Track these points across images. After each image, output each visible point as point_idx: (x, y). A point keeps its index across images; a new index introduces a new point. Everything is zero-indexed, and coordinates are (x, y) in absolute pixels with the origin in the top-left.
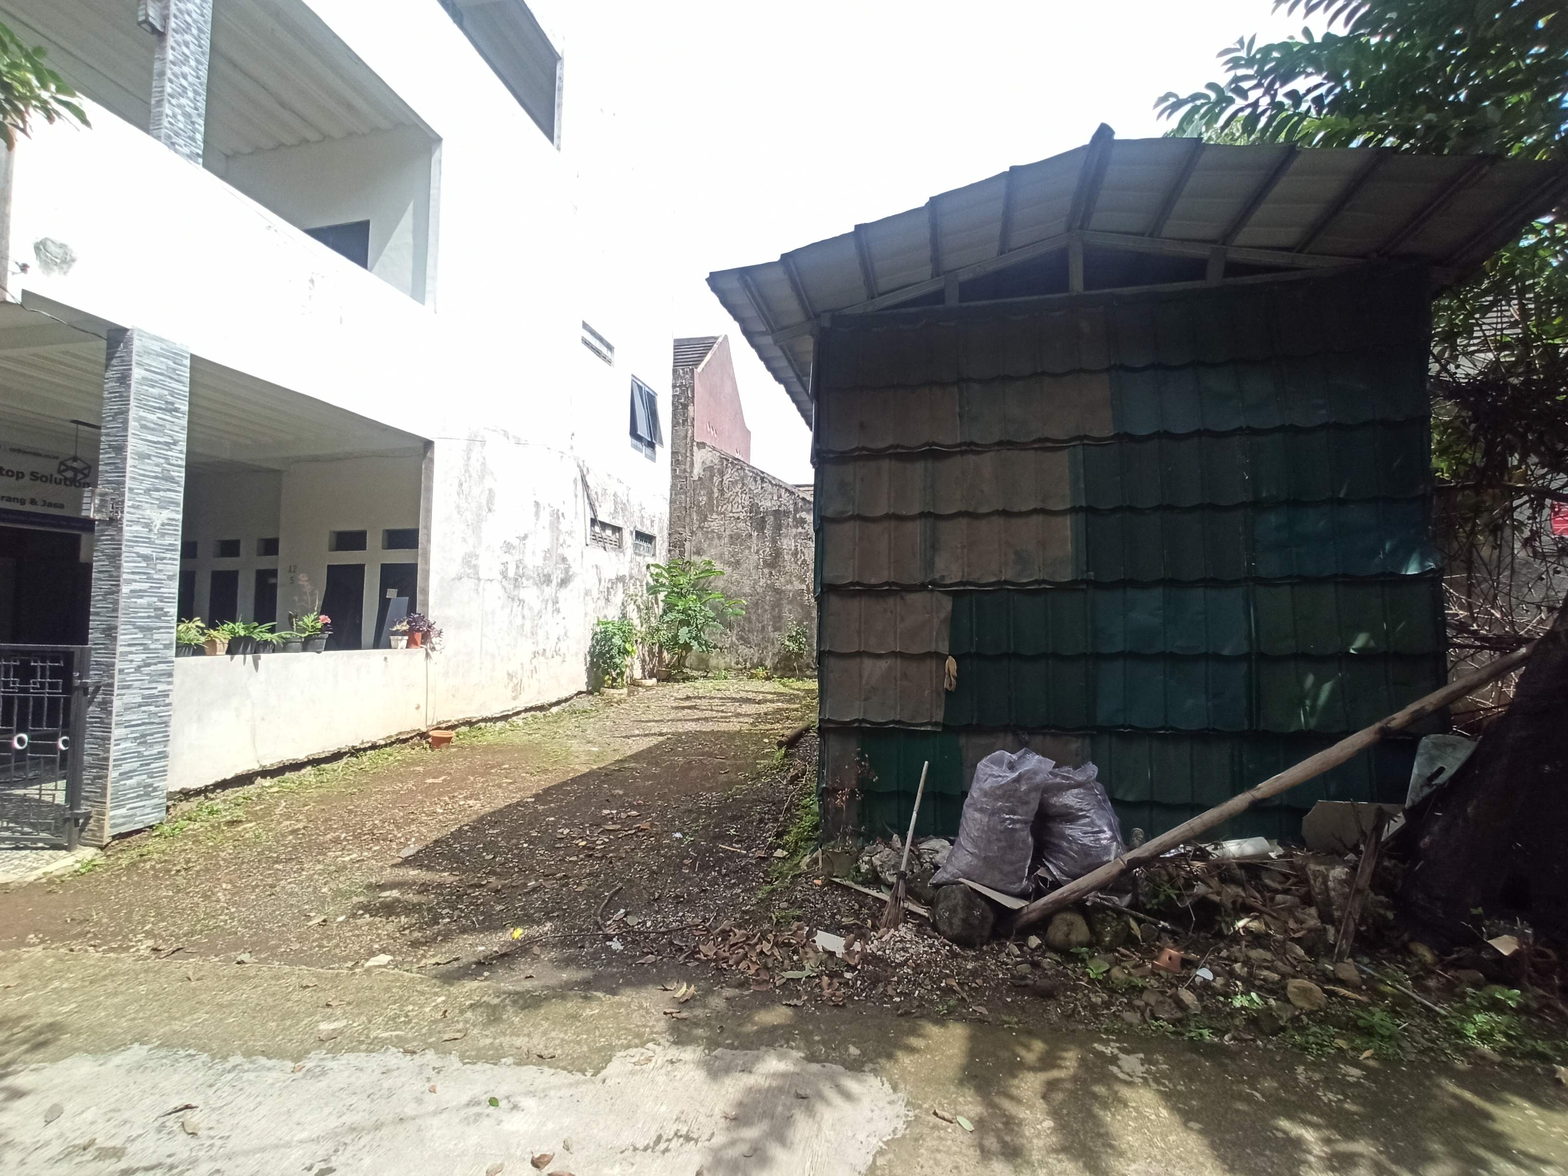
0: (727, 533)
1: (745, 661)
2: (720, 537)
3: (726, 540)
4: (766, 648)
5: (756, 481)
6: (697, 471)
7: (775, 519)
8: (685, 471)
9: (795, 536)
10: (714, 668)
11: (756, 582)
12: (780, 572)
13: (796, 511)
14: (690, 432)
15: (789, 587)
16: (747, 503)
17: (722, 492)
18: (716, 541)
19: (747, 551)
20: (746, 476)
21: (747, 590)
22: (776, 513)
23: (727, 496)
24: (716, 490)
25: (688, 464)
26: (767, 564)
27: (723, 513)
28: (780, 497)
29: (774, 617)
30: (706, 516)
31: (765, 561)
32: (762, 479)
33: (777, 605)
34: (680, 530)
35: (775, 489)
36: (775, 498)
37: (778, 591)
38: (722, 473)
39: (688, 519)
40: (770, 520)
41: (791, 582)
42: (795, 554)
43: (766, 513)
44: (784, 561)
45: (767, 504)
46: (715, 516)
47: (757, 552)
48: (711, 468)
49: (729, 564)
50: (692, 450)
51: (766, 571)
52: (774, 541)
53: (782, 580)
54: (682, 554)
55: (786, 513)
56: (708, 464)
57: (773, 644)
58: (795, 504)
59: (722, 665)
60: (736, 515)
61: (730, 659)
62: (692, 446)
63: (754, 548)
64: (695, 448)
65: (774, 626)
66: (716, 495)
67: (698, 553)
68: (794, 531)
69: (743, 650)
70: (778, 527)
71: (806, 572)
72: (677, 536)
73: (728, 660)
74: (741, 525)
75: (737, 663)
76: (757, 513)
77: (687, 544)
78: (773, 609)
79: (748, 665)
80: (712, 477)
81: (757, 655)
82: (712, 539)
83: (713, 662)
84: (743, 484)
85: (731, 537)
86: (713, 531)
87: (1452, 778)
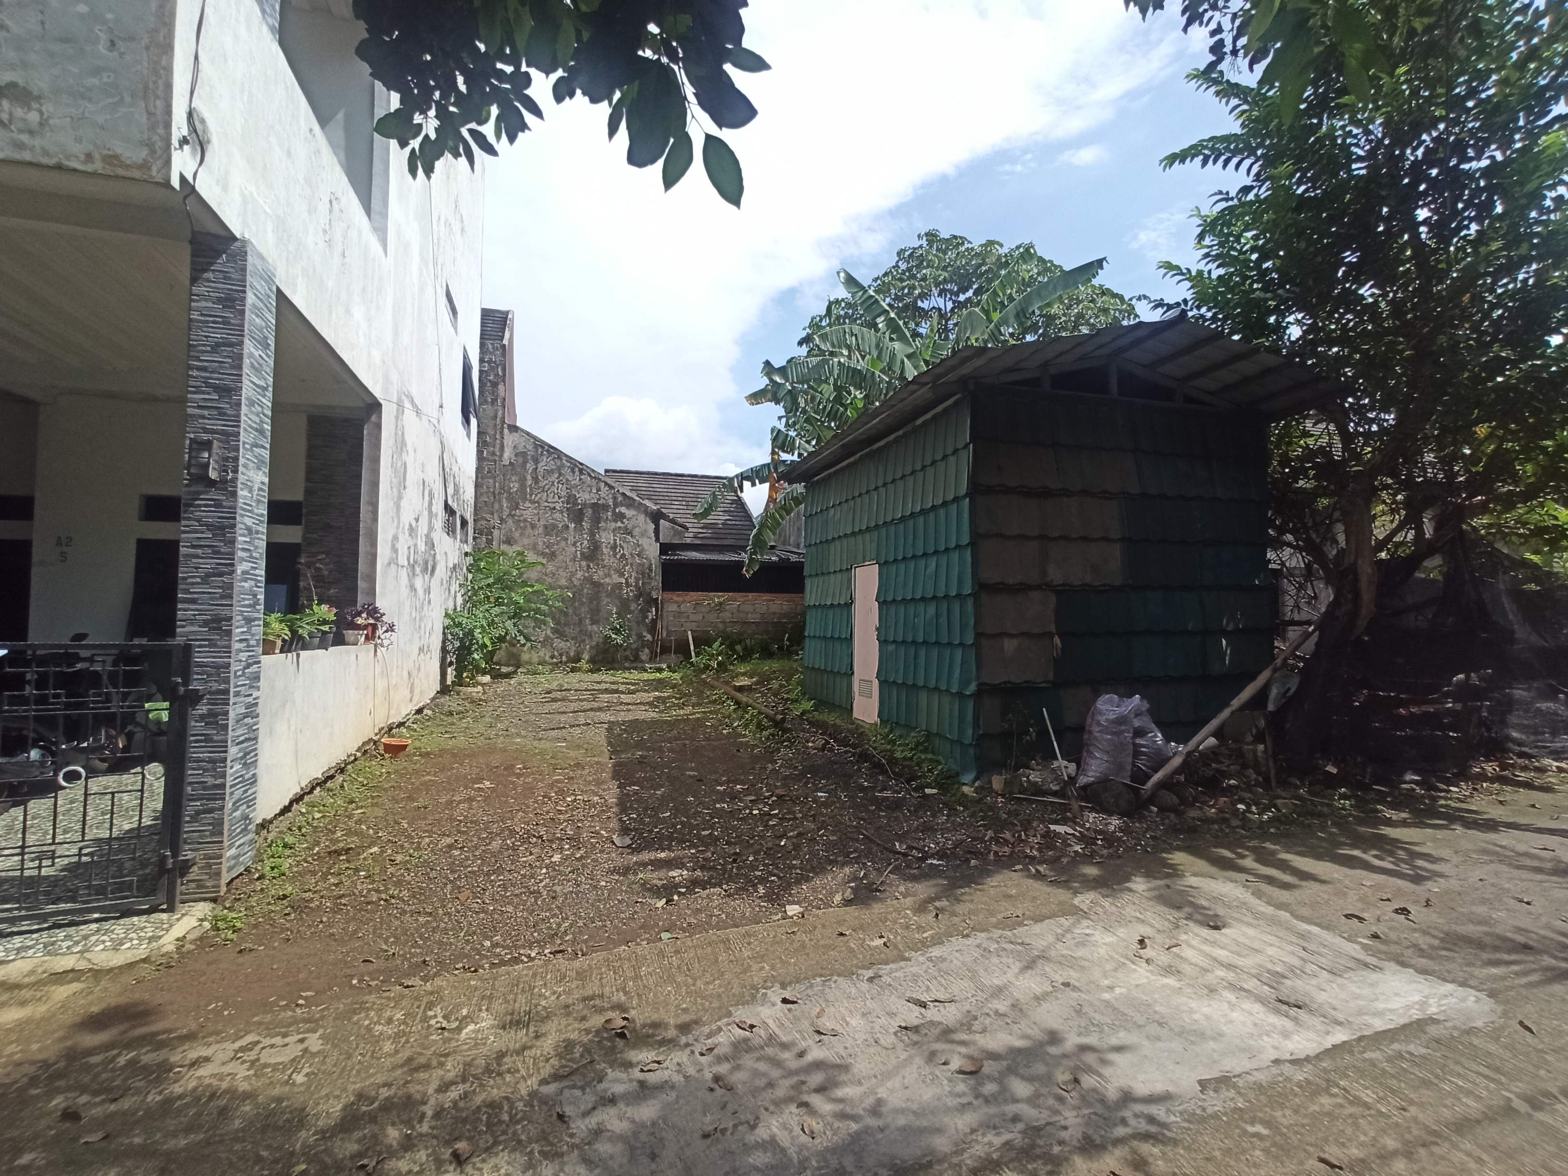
0: (542, 522)
1: (561, 655)
2: (533, 527)
3: (541, 530)
4: (584, 641)
5: (574, 472)
6: (508, 454)
7: (594, 512)
8: (494, 454)
9: (614, 530)
10: (527, 663)
11: (573, 574)
12: (598, 565)
13: (616, 505)
14: (500, 413)
15: (607, 580)
16: (563, 494)
17: (536, 480)
18: (529, 530)
19: (563, 543)
20: (563, 466)
21: (563, 582)
22: (595, 506)
23: (541, 484)
24: (529, 477)
25: (498, 446)
26: (584, 557)
27: (537, 502)
28: (599, 490)
29: (591, 610)
30: (518, 504)
31: (582, 554)
32: (581, 471)
33: (595, 598)
34: (488, 516)
35: (594, 482)
36: (594, 491)
37: (596, 585)
38: (536, 461)
39: (496, 506)
40: (589, 512)
41: (609, 576)
42: (614, 547)
43: (584, 505)
44: (603, 554)
45: (584, 497)
46: (527, 504)
47: (574, 544)
48: (524, 454)
49: (543, 554)
50: (502, 433)
51: (584, 563)
52: (592, 534)
53: (601, 573)
54: (489, 542)
55: (605, 507)
56: (521, 449)
57: (591, 637)
58: (615, 498)
59: (535, 659)
60: (552, 505)
61: (544, 653)
62: (502, 428)
63: (571, 540)
64: (506, 431)
65: (591, 619)
66: (529, 483)
67: (509, 541)
68: (613, 525)
69: (559, 643)
70: (596, 521)
71: (625, 566)
72: (484, 522)
73: (541, 654)
74: (557, 515)
75: (552, 657)
76: (575, 504)
77: (496, 533)
78: (591, 602)
79: (564, 659)
80: (525, 463)
81: (574, 648)
82: (525, 528)
83: (525, 657)
84: (560, 474)
85: (546, 527)
86: (525, 520)
87: (1295, 692)
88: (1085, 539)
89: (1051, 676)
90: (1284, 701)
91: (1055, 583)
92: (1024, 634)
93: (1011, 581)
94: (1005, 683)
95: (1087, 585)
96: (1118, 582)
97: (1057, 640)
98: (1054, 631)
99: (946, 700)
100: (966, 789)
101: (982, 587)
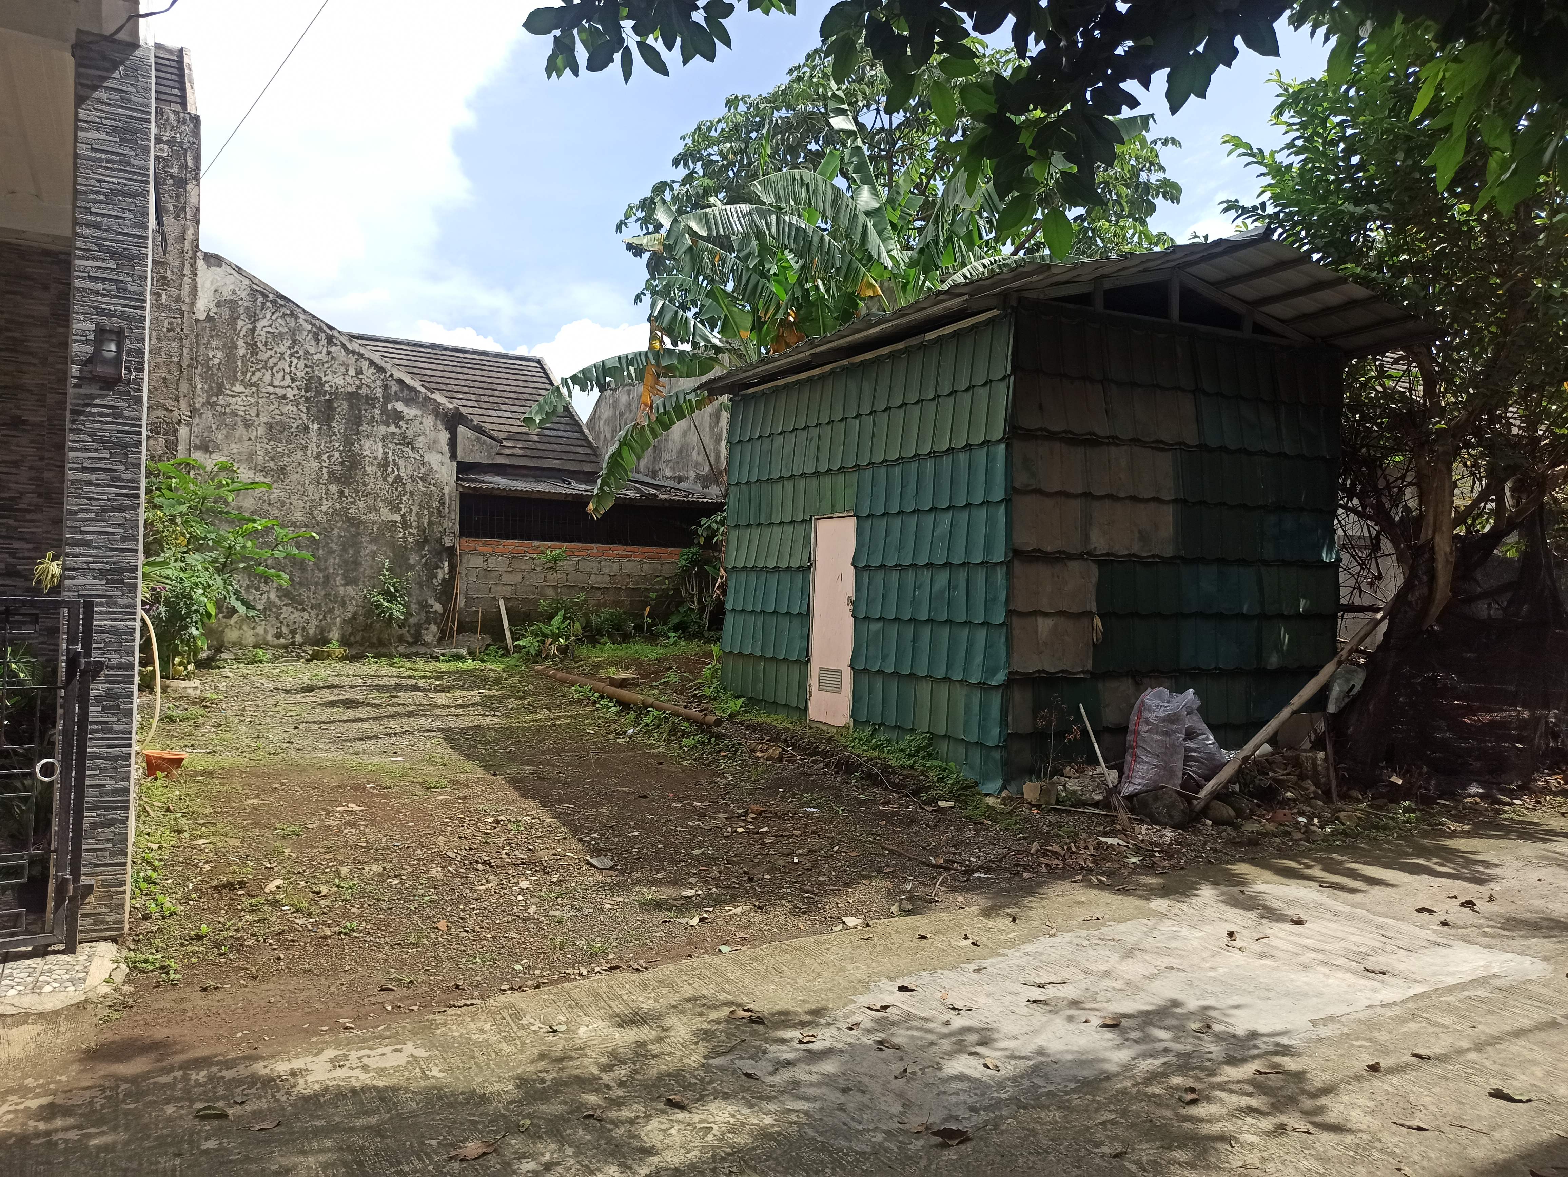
0: (264, 419)
1: (293, 632)
2: (248, 425)
3: (261, 431)
4: (331, 611)
5: (317, 340)
6: (204, 304)
7: (351, 406)
8: (179, 299)
9: (384, 438)
10: (234, 644)
11: (314, 505)
12: (357, 491)
13: (387, 398)
14: (190, 232)
15: (372, 516)
16: (300, 374)
17: (253, 348)
18: (240, 430)
19: (300, 453)
20: (299, 328)
21: (298, 516)
22: (352, 397)
23: (263, 356)
24: (240, 343)
25: (186, 288)
26: (334, 478)
27: (255, 385)
28: (359, 372)
29: (346, 562)
30: (221, 387)
31: (331, 473)
32: (330, 340)
33: (352, 543)
34: (169, 403)
35: (352, 359)
36: (352, 372)
37: (354, 523)
38: (254, 318)
39: (184, 387)
40: (343, 406)
41: (377, 510)
42: (384, 466)
43: (336, 394)
44: (365, 474)
45: (336, 380)
46: (238, 388)
47: (318, 457)
48: (232, 304)
49: (265, 471)
50: (193, 266)
51: (333, 488)
52: (348, 442)
53: (362, 505)
54: (172, 446)
55: (370, 400)
56: (227, 294)
57: (343, 604)
58: (386, 387)
59: (250, 639)
60: (280, 392)
61: (265, 630)
62: (194, 258)
63: (313, 448)
64: (201, 263)
65: (345, 577)
66: (242, 352)
67: (205, 447)
68: (383, 429)
69: (289, 614)
70: (355, 421)
71: (400, 495)
72: (160, 413)
73: (260, 630)
74: (289, 408)
75: (278, 636)
76: (320, 392)
77: (183, 431)
78: (345, 550)
79: (299, 639)
80: (233, 320)
81: (315, 622)
82: (234, 427)
83: (232, 635)
84: (294, 342)
85: (270, 426)
86: (234, 414)
87: (1359, 693)
88: (1134, 499)
89: (1089, 666)
90: (1347, 700)
91: (1098, 553)
92: (1061, 613)
93: (1049, 549)
94: (1038, 671)
95: (1134, 555)
96: (1169, 552)
97: (1097, 621)
98: (1094, 610)
99: (960, 693)
100: (990, 801)
101: (1017, 554)
